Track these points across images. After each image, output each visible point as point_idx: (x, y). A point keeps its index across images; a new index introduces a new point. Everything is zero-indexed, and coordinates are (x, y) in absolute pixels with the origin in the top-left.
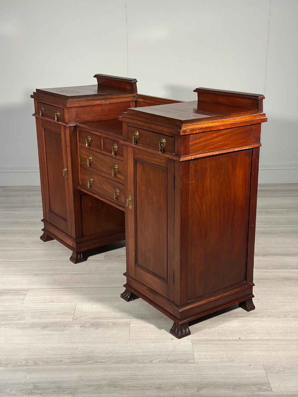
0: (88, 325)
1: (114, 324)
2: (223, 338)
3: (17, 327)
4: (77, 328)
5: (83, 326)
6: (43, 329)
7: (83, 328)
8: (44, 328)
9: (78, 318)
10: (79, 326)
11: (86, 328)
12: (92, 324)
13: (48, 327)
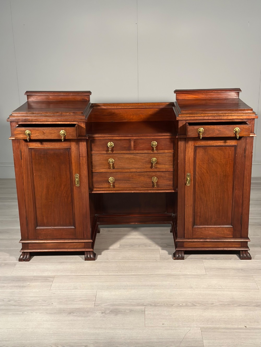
0: (108, 312)
1: (131, 311)
2: (229, 326)
3: (47, 313)
4: (98, 314)
5: (104, 313)
6: (69, 315)
7: (104, 314)
8: (70, 313)
9: (99, 305)
10: (100, 313)
11: (106, 314)
12: (112, 310)
13: (73, 313)
